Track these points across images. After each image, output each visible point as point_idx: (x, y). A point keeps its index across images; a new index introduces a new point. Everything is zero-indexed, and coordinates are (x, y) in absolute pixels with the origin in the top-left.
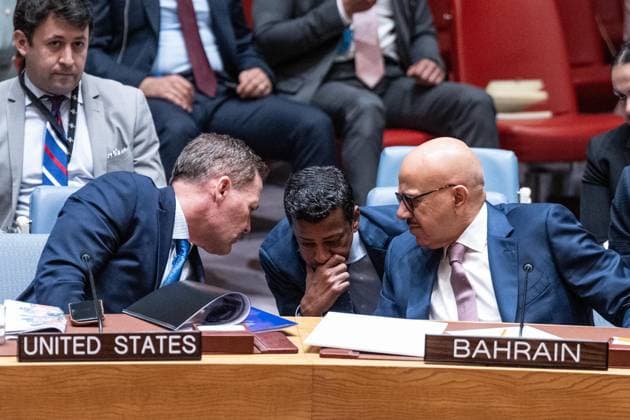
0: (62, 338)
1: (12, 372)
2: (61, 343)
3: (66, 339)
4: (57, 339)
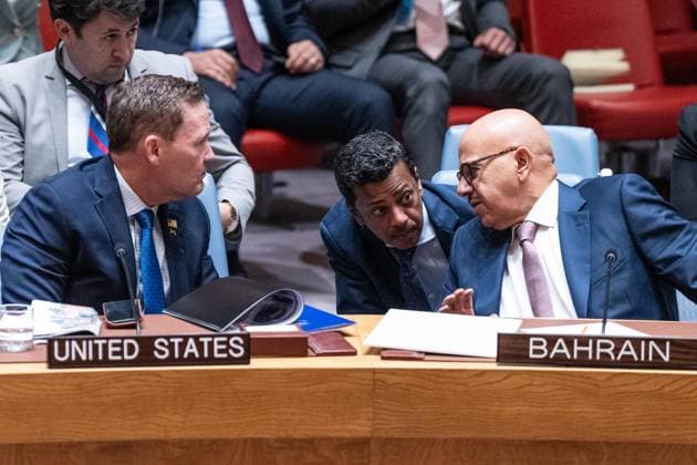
0: (96, 342)
1: (40, 380)
2: (95, 347)
3: (100, 343)
4: (90, 343)
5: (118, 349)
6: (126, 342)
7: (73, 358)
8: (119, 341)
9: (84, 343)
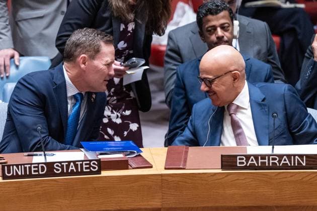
0: (25, 166)
2: (25, 168)
3: (28, 166)
4: (23, 166)
5: (37, 169)
6: (40, 165)
7: (15, 174)
8: (37, 165)
9: (20, 167)
